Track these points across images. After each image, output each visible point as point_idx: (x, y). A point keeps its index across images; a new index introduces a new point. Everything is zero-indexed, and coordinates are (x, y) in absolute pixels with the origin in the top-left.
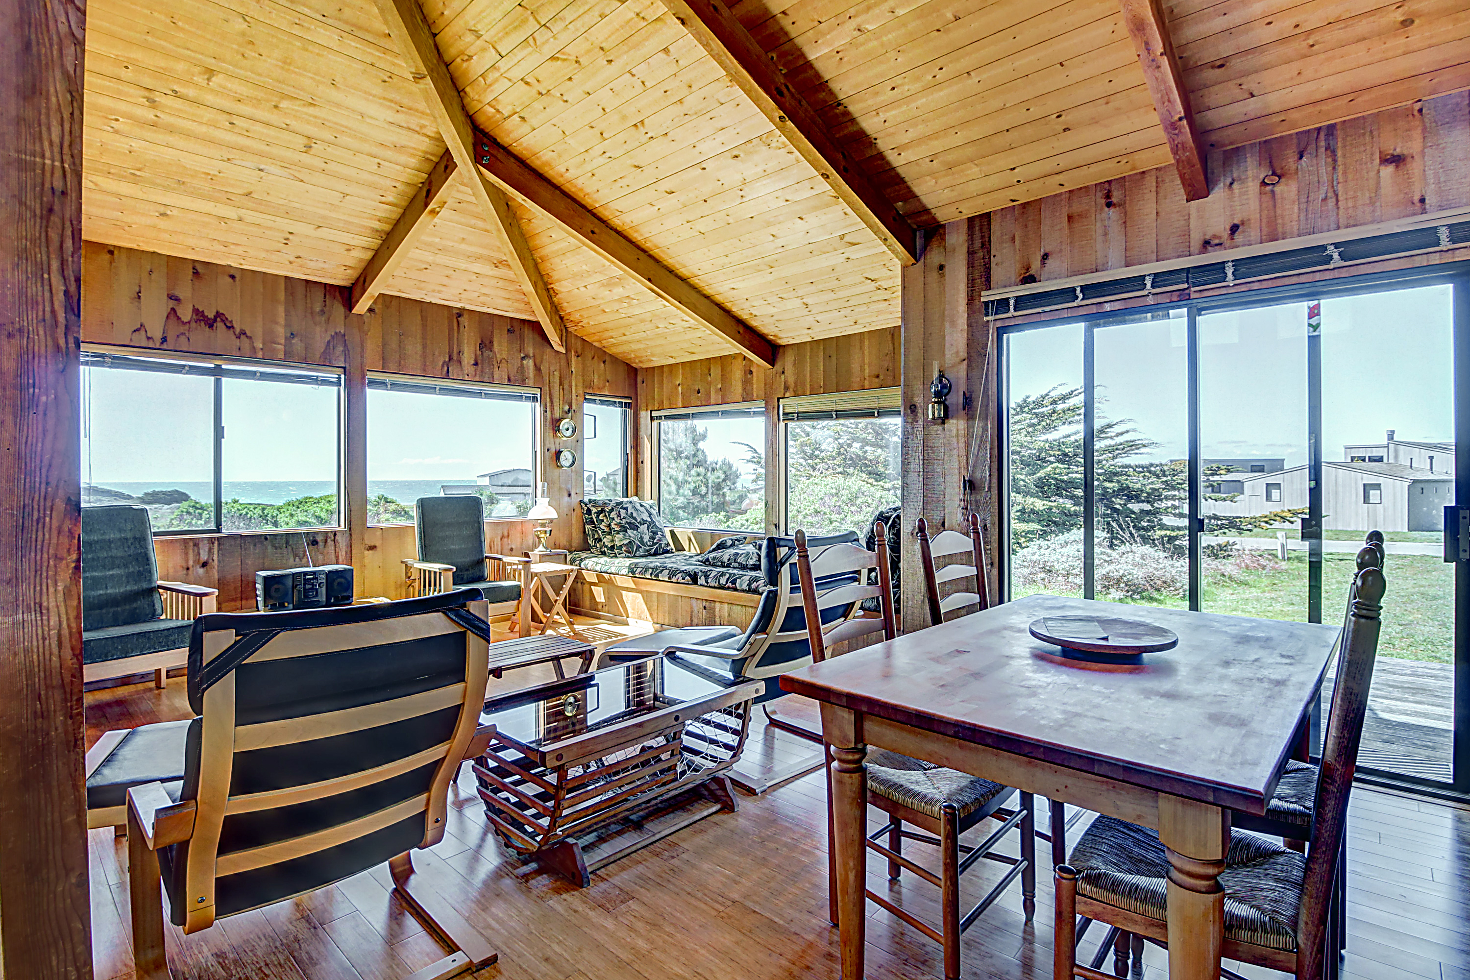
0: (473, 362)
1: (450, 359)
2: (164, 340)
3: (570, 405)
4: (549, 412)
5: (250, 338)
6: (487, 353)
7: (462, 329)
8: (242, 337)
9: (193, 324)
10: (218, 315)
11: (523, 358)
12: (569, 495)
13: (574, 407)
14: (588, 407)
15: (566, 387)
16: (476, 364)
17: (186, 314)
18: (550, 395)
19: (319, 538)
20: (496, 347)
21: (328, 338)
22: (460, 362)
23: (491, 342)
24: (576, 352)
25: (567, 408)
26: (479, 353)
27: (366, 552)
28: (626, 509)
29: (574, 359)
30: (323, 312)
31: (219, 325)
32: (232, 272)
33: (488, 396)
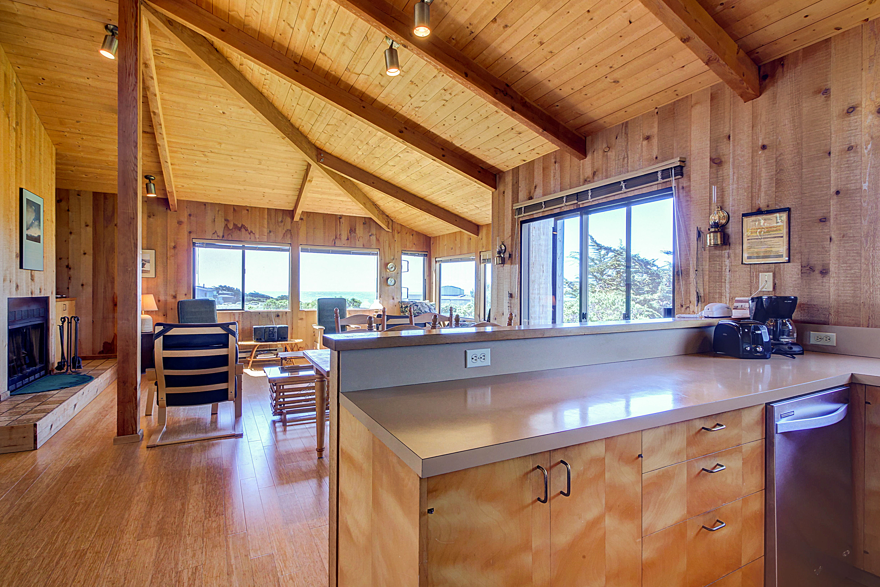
0: (346, 238)
1: (336, 238)
2: (223, 236)
3: (394, 256)
4: (383, 260)
5: (254, 234)
6: (353, 234)
7: (341, 224)
8: (251, 234)
9: (234, 230)
10: (242, 225)
11: (370, 236)
12: (393, 299)
13: (396, 257)
14: (404, 257)
15: (392, 248)
16: (348, 239)
17: (231, 226)
18: (384, 252)
19: (280, 314)
20: (357, 231)
21: (284, 232)
22: (340, 239)
23: (355, 229)
24: (397, 231)
25: (392, 257)
26: (349, 234)
27: (299, 321)
28: (417, 306)
29: (396, 234)
30: (282, 222)
31: (243, 230)
32: (248, 208)
33: (353, 254)
